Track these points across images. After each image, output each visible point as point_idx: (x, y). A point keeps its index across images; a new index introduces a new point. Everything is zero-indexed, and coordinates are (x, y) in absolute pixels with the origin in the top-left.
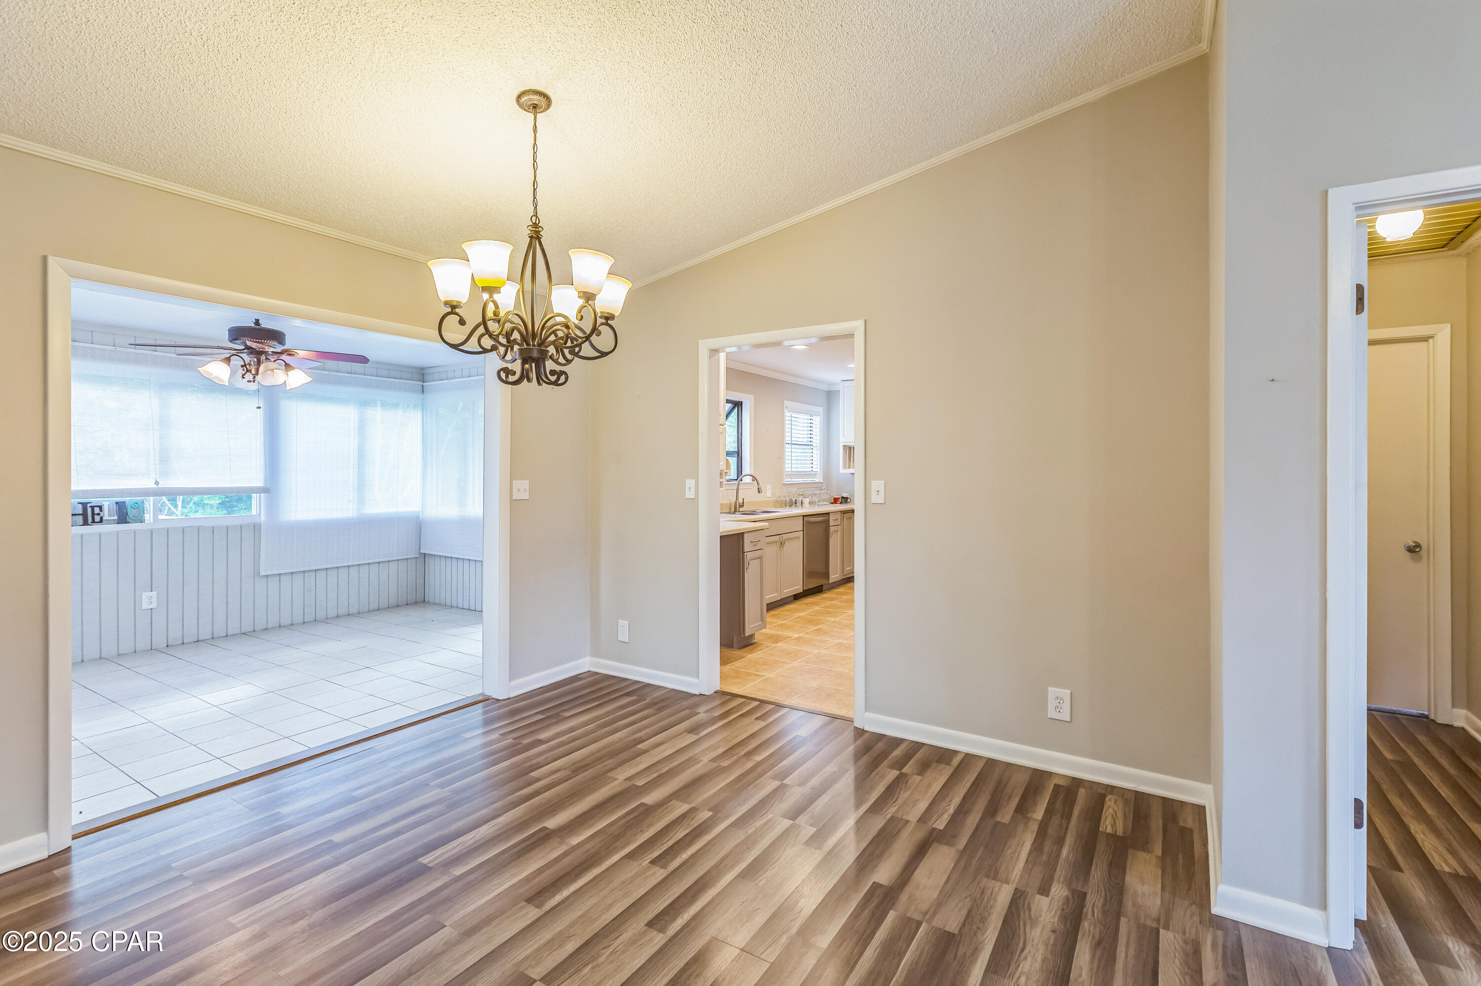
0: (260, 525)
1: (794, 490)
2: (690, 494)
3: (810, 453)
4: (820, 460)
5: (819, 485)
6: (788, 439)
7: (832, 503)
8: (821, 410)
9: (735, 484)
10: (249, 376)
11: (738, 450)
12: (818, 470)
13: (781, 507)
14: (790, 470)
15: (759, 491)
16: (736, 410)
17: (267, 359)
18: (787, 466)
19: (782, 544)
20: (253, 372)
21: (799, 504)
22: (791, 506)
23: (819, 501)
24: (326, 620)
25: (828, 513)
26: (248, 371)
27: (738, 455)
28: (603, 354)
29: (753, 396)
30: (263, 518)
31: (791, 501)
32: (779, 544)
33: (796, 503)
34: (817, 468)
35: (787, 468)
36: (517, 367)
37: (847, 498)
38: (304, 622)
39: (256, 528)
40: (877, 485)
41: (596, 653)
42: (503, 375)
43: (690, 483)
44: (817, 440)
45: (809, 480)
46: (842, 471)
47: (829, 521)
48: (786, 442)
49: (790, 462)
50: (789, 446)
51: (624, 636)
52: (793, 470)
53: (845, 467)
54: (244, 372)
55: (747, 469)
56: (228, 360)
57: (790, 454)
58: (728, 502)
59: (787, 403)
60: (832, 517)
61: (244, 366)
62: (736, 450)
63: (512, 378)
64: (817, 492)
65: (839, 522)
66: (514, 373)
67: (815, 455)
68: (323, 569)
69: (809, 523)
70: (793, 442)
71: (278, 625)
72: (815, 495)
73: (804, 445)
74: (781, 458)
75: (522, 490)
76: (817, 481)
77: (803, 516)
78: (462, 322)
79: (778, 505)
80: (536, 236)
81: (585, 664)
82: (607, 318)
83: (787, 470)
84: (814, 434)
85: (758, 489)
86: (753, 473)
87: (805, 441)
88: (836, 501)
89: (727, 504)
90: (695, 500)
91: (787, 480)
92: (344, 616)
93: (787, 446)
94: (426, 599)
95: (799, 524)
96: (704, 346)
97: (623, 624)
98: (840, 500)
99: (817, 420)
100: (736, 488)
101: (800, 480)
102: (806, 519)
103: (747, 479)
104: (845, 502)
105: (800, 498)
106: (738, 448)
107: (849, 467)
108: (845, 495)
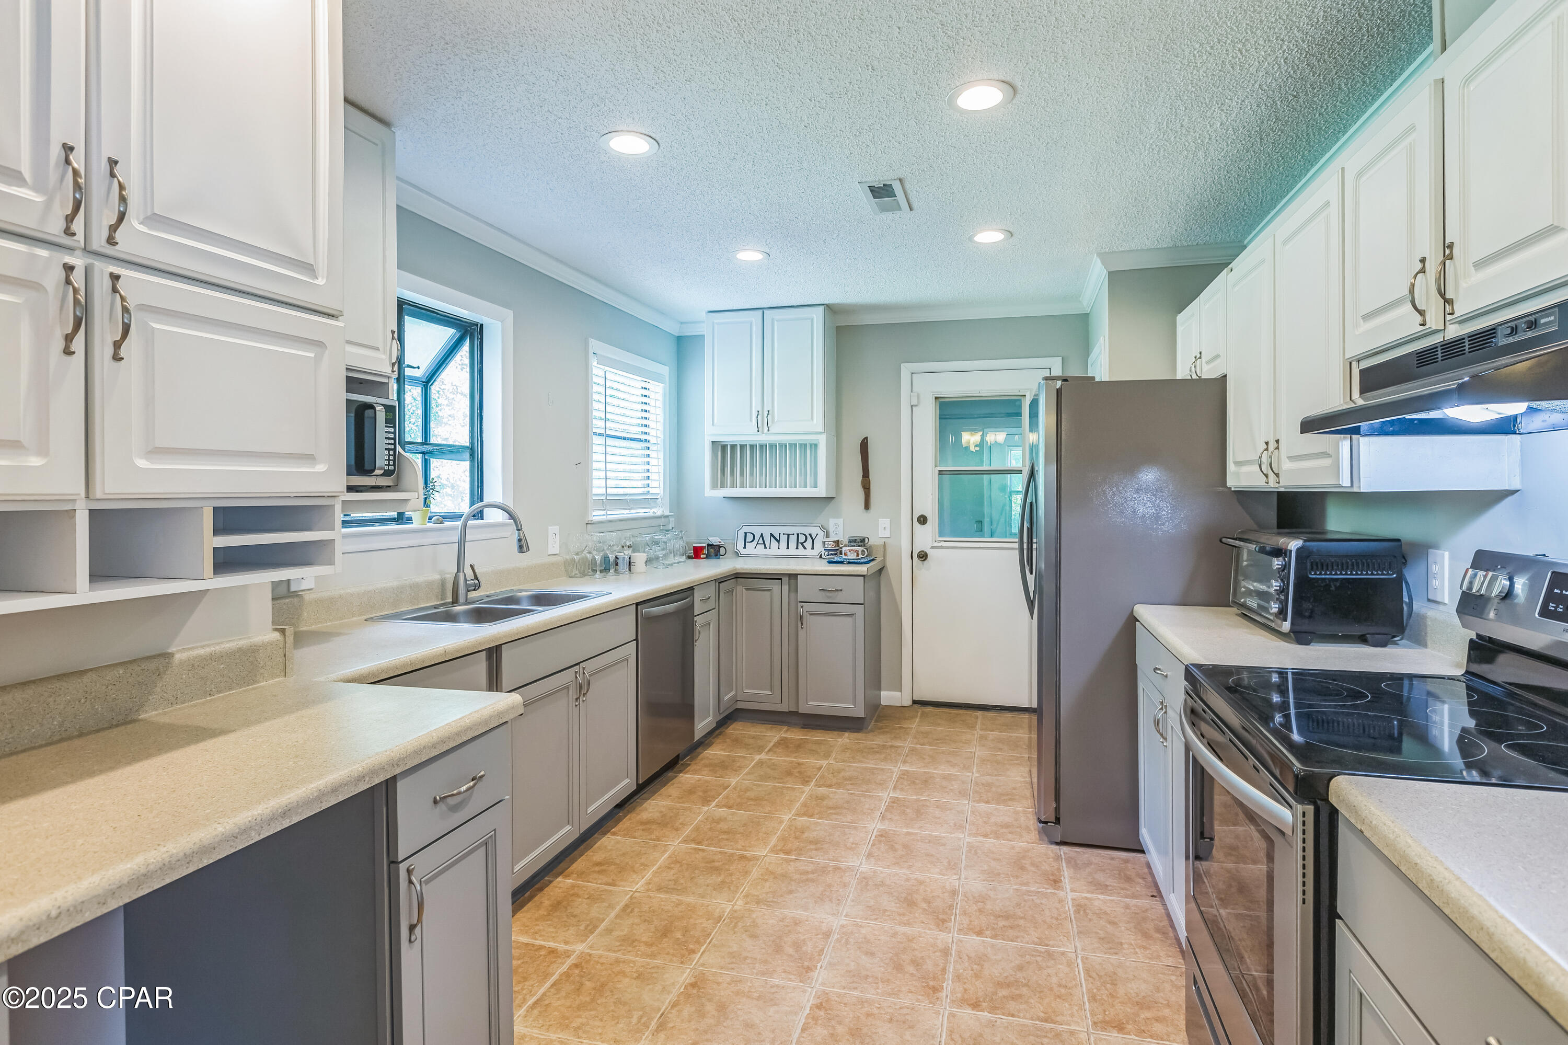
1: (612, 538)
3: (643, 456)
4: (664, 470)
5: (662, 521)
6: (598, 425)
7: (689, 557)
8: (665, 370)
9: (455, 528)
11: (472, 443)
12: (660, 491)
13: (584, 574)
14: (603, 491)
15: (521, 547)
16: (466, 347)
18: (595, 483)
19: (582, 689)
21: (623, 566)
22: (605, 570)
23: (665, 556)
25: (691, 589)
27: (472, 455)
29: (511, 313)
31: (606, 559)
32: (573, 694)
33: (617, 564)
34: (658, 487)
35: (597, 488)
37: (719, 546)
44: (658, 429)
45: (641, 512)
46: (709, 492)
47: (691, 606)
48: (595, 430)
49: (602, 474)
50: (601, 440)
52: (610, 491)
53: (714, 486)
55: (494, 491)
57: (602, 457)
58: (437, 577)
59: (594, 344)
60: (698, 595)
62: (468, 444)
64: (658, 537)
65: (711, 604)
67: (653, 462)
69: (650, 619)
70: (608, 432)
72: (656, 543)
73: (632, 439)
74: (582, 464)
76: (659, 513)
77: (637, 604)
79: (575, 572)
83: (595, 491)
84: (652, 417)
85: (520, 540)
86: (510, 504)
87: (635, 432)
88: (697, 553)
89: (429, 584)
91: (597, 515)
93: (596, 440)
95: (626, 627)
98: (705, 551)
99: (658, 391)
100: (456, 538)
101: (624, 513)
102: (645, 610)
103: (494, 516)
104: (716, 555)
105: (628, 552)
106: (472, 437)
107: (722, 486)
108: (715, 540)
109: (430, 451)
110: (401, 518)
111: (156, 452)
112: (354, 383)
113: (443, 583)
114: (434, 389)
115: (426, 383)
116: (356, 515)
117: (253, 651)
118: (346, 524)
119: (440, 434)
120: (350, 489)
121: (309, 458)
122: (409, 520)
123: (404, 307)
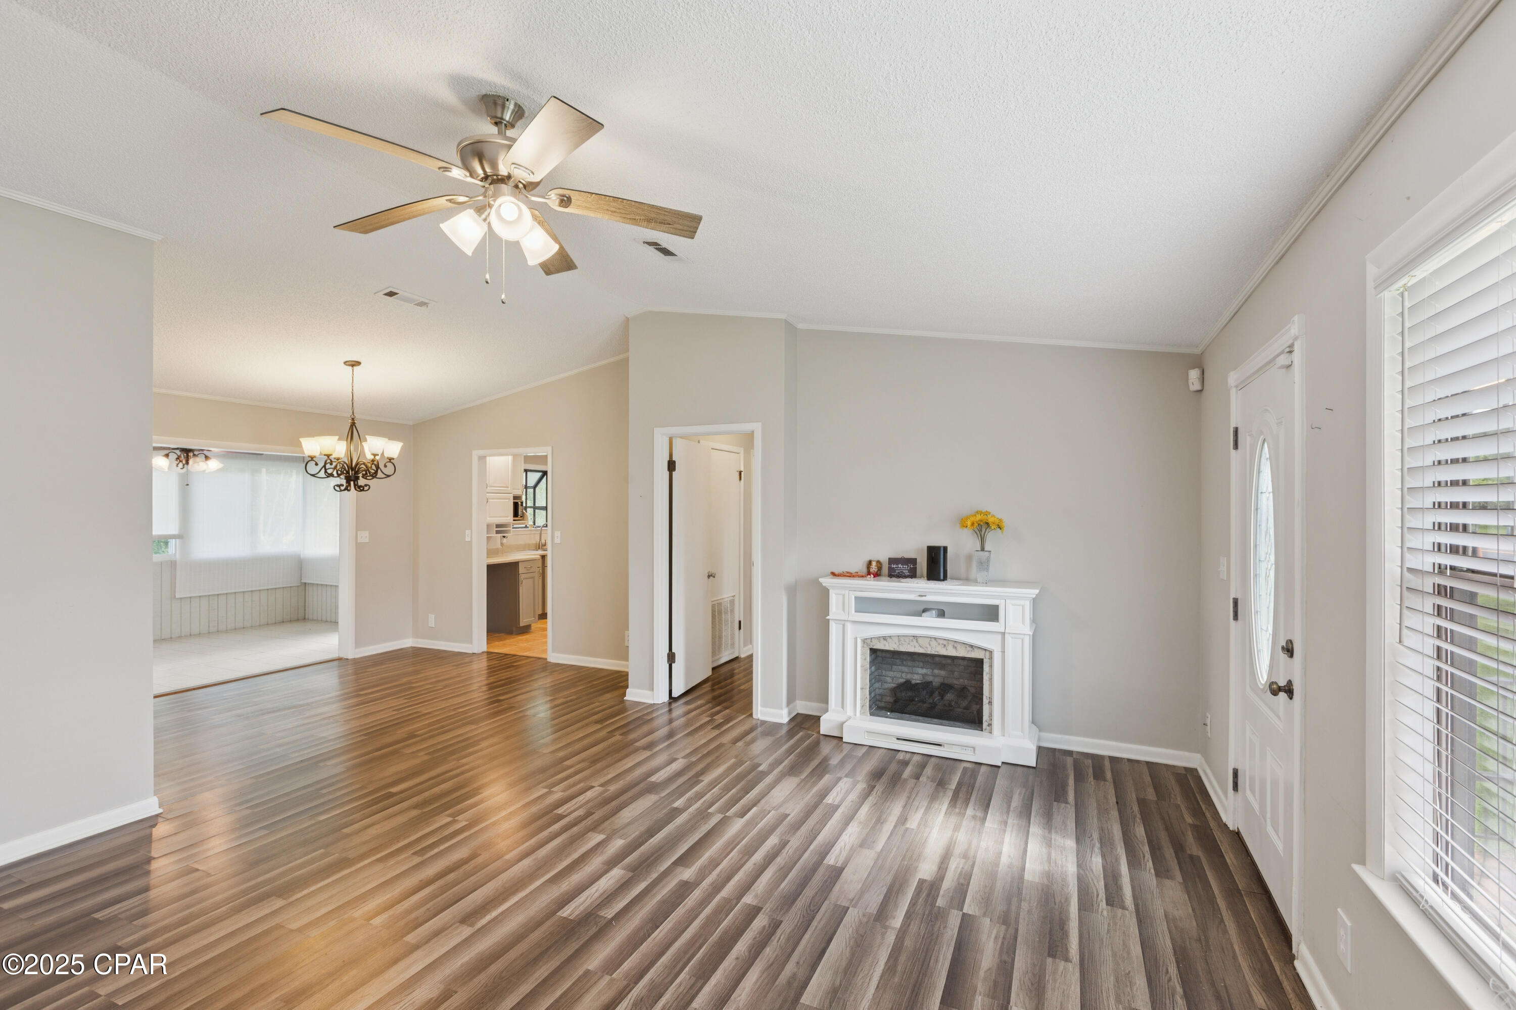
0: (175, 562)
2: (468, 539)
10: (181, 465)
17: (194, 455)
20: (184, 462)
24: (227, 631)
26: (180, 461)
28: (388, 476)
30: (178, 556)
36: (344, 482)
38: (209, 633)
39: (173, 564)
40: (558, 534)
41: (416, 635)
42: (337, 488)
43: (468, 532)
51: (432, 623)
54: (177, 462)
56: (167, 456)
61: (177, 459)
63: (343, 488)
66: (343, 485)
68: (223, 594)
71: (189, 634)
75: (364, 536)
78: (317, 464)
80: (353, 424)
81: (408, 643)
82: (390, 460)
90: (471, 542)
92: (240, 629)
94: (307, 617)
96: (476, 454)
97: (432, 617)
109: (535, 508)
110: (526, 527)
111: (490, 517)
112: (515, 498)
113: (536, 544)
114: (537, 489)
115: (535, 487)
116: (515, 526)
117: (498, 549)
118: (513, 528)
119: (529, 505)
120: (514, 520)
121: (507, 517)
122: (528, 527)
123: (526, 471)
